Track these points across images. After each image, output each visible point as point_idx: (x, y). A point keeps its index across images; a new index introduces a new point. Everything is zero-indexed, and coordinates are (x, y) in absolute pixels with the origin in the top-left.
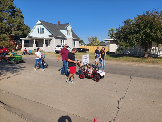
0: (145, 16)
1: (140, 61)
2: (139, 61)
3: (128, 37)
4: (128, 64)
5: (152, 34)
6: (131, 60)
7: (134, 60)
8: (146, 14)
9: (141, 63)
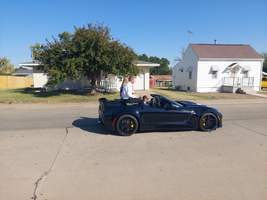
0: (86, 31)
1: (85, 99)
2: (84, 101)
3: (63, 62)
4: (66, 106)
5: (98, 59)
6: (72, 99)
7: (75, 99)
8: (87, 28)
9: (87, 103)
